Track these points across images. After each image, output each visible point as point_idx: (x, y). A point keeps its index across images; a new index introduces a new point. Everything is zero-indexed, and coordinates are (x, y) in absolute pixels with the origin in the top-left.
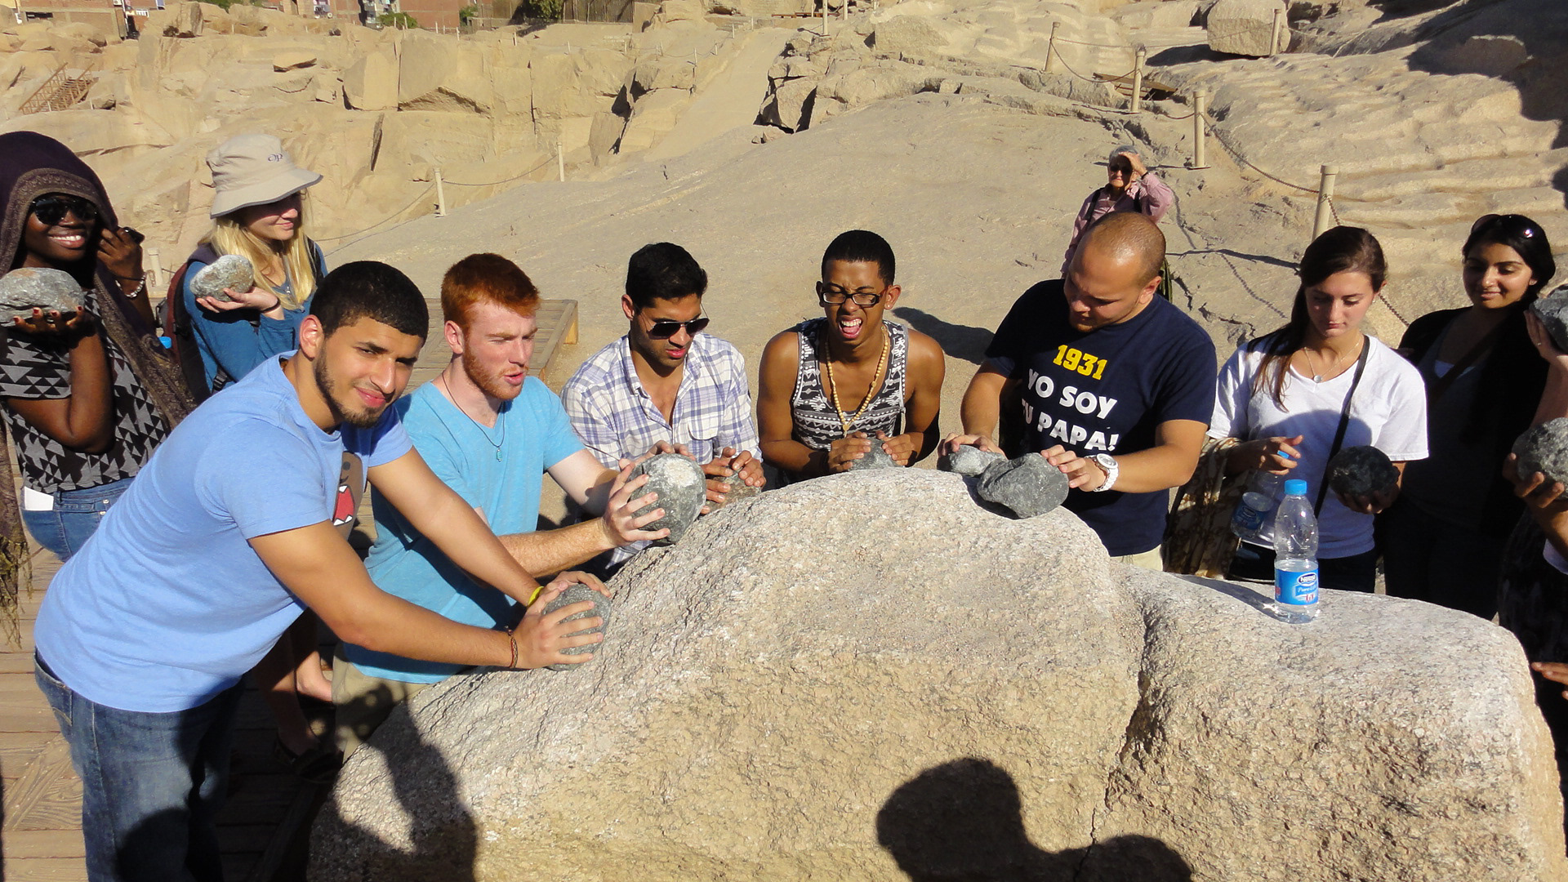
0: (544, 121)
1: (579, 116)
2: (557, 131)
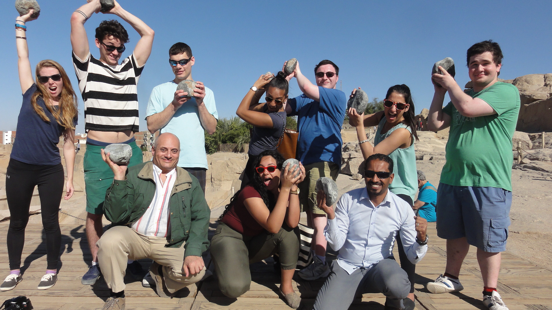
0: (215, 182)
1: (228, 180)
2: (220, 185)
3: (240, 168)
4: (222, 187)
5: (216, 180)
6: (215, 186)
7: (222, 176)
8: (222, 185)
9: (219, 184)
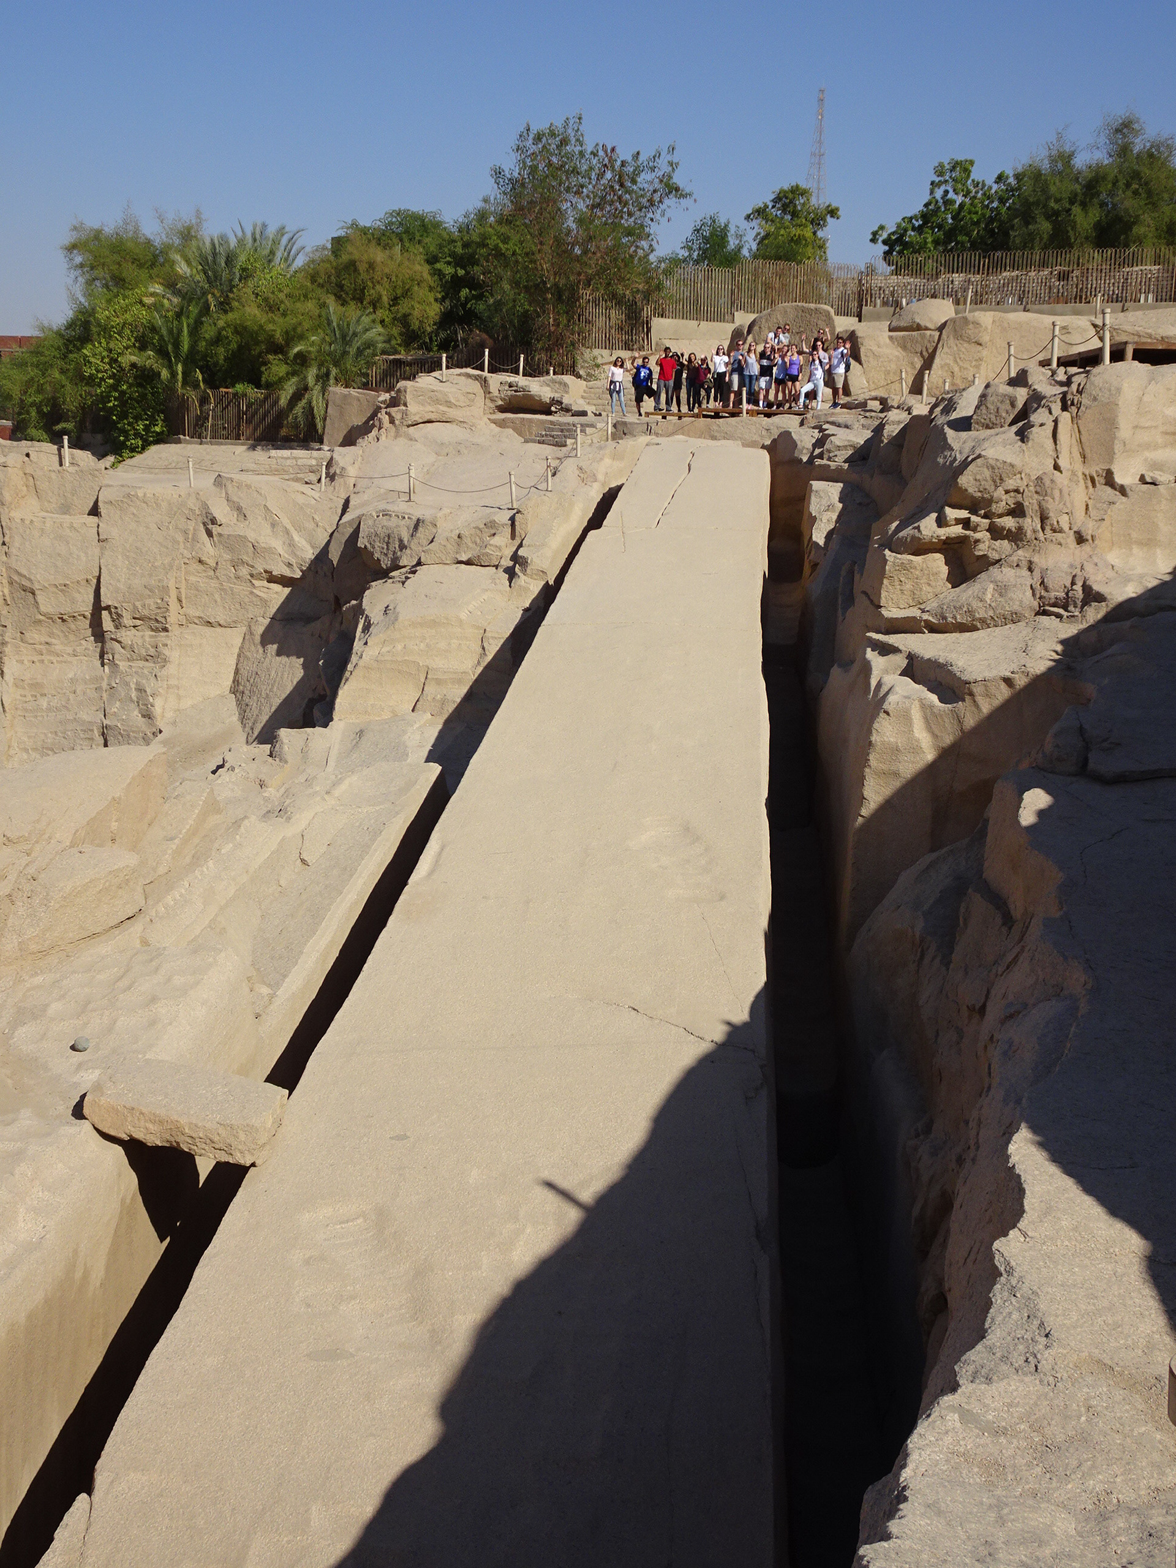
3: (291, 544)
4: (171, 669)
5: (127, 620)
6: (123, 665)
7: (173, 593)
8: (173, 654)
9: (152, 652)
